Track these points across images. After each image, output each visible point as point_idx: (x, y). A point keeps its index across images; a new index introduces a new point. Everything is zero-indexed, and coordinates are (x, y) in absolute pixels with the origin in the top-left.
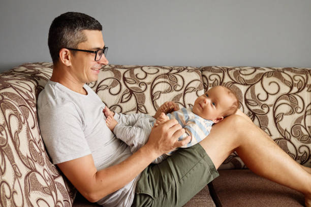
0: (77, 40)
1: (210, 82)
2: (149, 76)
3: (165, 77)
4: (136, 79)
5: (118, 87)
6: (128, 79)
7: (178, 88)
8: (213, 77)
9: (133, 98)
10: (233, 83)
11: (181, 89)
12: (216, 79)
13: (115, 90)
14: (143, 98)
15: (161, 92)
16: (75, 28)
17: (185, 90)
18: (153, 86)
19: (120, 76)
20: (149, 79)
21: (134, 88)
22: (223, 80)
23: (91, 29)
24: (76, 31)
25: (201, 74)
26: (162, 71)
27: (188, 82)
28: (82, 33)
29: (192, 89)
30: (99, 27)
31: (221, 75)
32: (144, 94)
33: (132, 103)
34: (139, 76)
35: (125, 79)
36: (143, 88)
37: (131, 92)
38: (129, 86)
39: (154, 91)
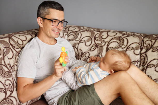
1: (145, 45)
2: (109, 37)
3: (117, 39)
4: (101, 38)
5: (90, 42)
6: (97, 38)
7: (123, 47)
8: (147, 43)
9: (97, 49)
11: (125, 48)
12: (149, 44)
13: (88, 44)
14: (102, 50)
15: (113, 48)
17: (127, 48)
18: (109, 43)
19: (93, 36)
20: (108, 39)
21: (98, 43)
22: (153, 45)
25: (142, 40)
29: (132, 48)
31: (153, 41)
32: (103, 48)
34: (103, 37)
35: (95, 38)
36: (103, 44)
37: (96, 46)
38: (96, 42)
39: (109, 47)
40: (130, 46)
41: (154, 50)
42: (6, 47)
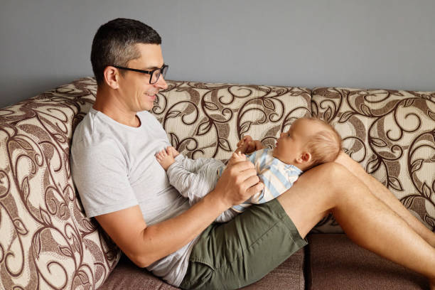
0: (128, 57)
1: (322, 111)
2: (237, 99)
3: (258, 103)
4: (219, 103)
5: (194, 114)
6: (208, 104)
7: (275, 118)
8: (325, 105)
9: (213, 129)
10: (353, 113)
11: (279, 120)
12: (329, 107)
13: (190, 118)
14: (227, 130)
15: (251, 123)
16: (126, 40)
17: (285, 121)
18: (242, 113)
19: (198, 99)
20: (236, 105)
21: (215, 116)
22: (338, 109)
23: (146, 42)
24: (126, 44)
25: (309, 100)
26: (256, 94)
27: (290, 110)
28: (135, 48)
30: (157, 40)
31: (337, 101)
32: (228, 125)
33: (212, 136)
34: (224, 100)
35: (204, 104)
36: (227, 116)
37: (211, 121)
38: (210, 113)
39: (242, 121)
40: (291, 116)
41: (343, 120)
42: (42, 142)
